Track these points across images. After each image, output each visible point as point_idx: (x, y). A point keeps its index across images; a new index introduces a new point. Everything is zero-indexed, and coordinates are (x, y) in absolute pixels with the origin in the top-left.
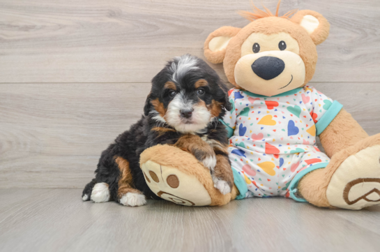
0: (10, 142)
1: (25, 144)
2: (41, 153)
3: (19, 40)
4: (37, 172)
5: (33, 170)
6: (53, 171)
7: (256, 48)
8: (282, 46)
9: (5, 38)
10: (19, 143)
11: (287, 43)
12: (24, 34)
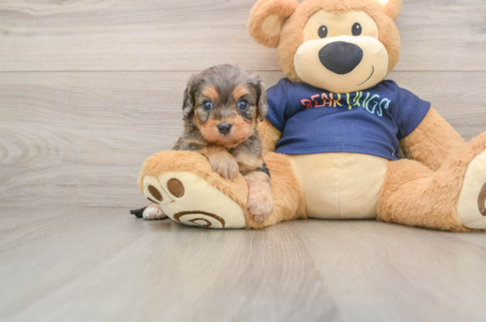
0: (38, 148)
1: (57, 150)
2: (77, 162)
3: (49, 16)
4: (73, 186)
5: (68, 183)
6: (92, 185)
7: (323, 32)
8: (356, 30)
9: (32, 13)
10: (49, 149)
11: (362, 26)
12: (56, 8)
